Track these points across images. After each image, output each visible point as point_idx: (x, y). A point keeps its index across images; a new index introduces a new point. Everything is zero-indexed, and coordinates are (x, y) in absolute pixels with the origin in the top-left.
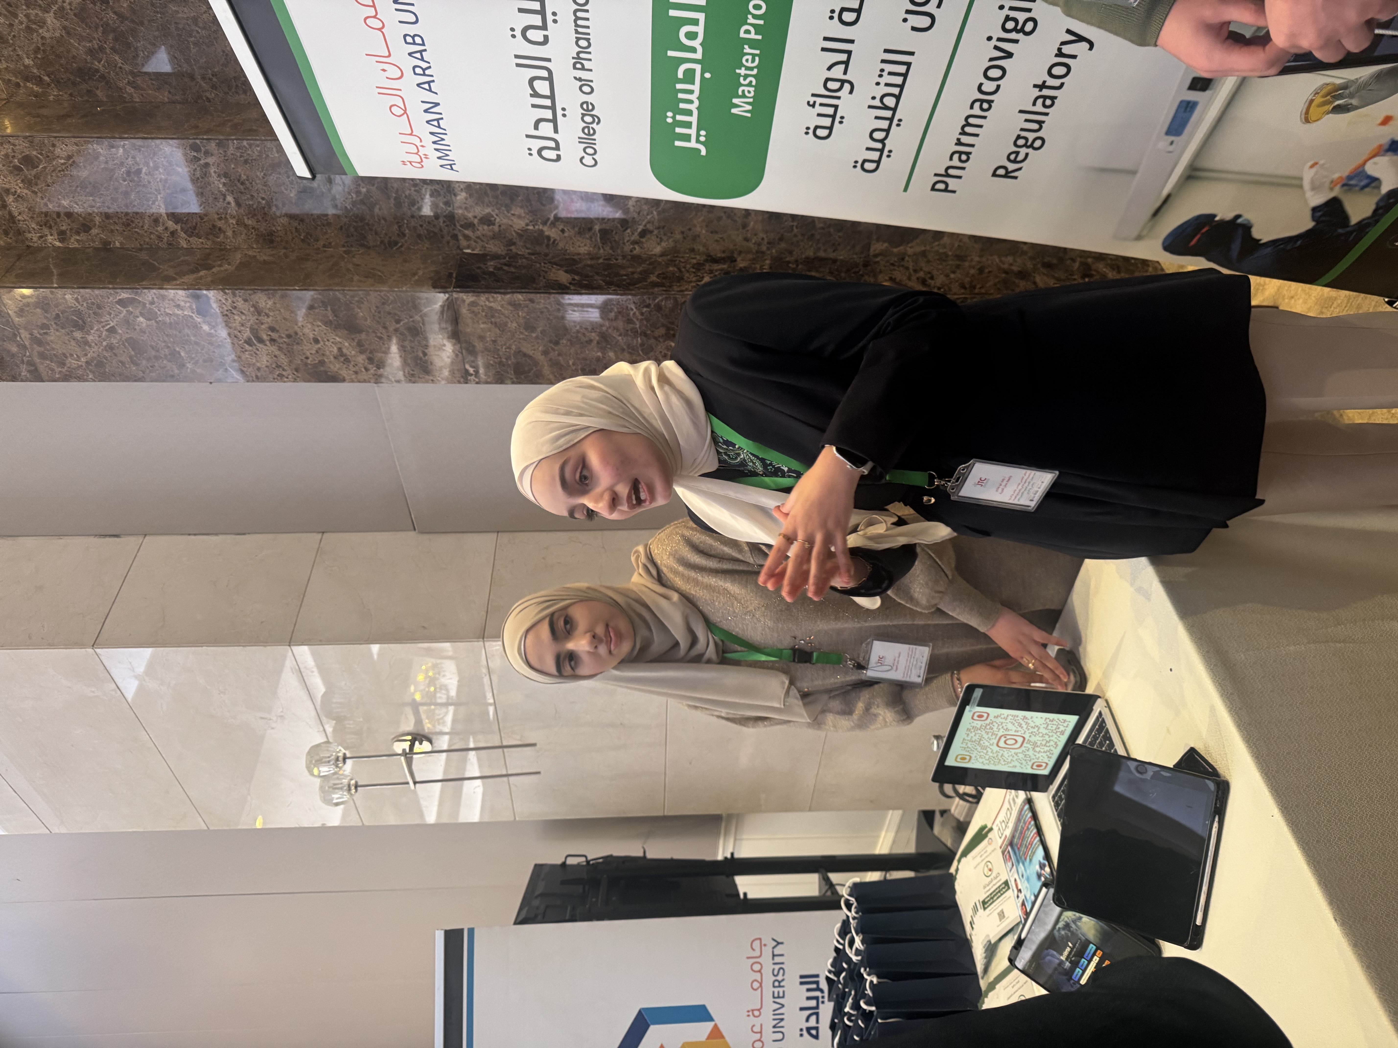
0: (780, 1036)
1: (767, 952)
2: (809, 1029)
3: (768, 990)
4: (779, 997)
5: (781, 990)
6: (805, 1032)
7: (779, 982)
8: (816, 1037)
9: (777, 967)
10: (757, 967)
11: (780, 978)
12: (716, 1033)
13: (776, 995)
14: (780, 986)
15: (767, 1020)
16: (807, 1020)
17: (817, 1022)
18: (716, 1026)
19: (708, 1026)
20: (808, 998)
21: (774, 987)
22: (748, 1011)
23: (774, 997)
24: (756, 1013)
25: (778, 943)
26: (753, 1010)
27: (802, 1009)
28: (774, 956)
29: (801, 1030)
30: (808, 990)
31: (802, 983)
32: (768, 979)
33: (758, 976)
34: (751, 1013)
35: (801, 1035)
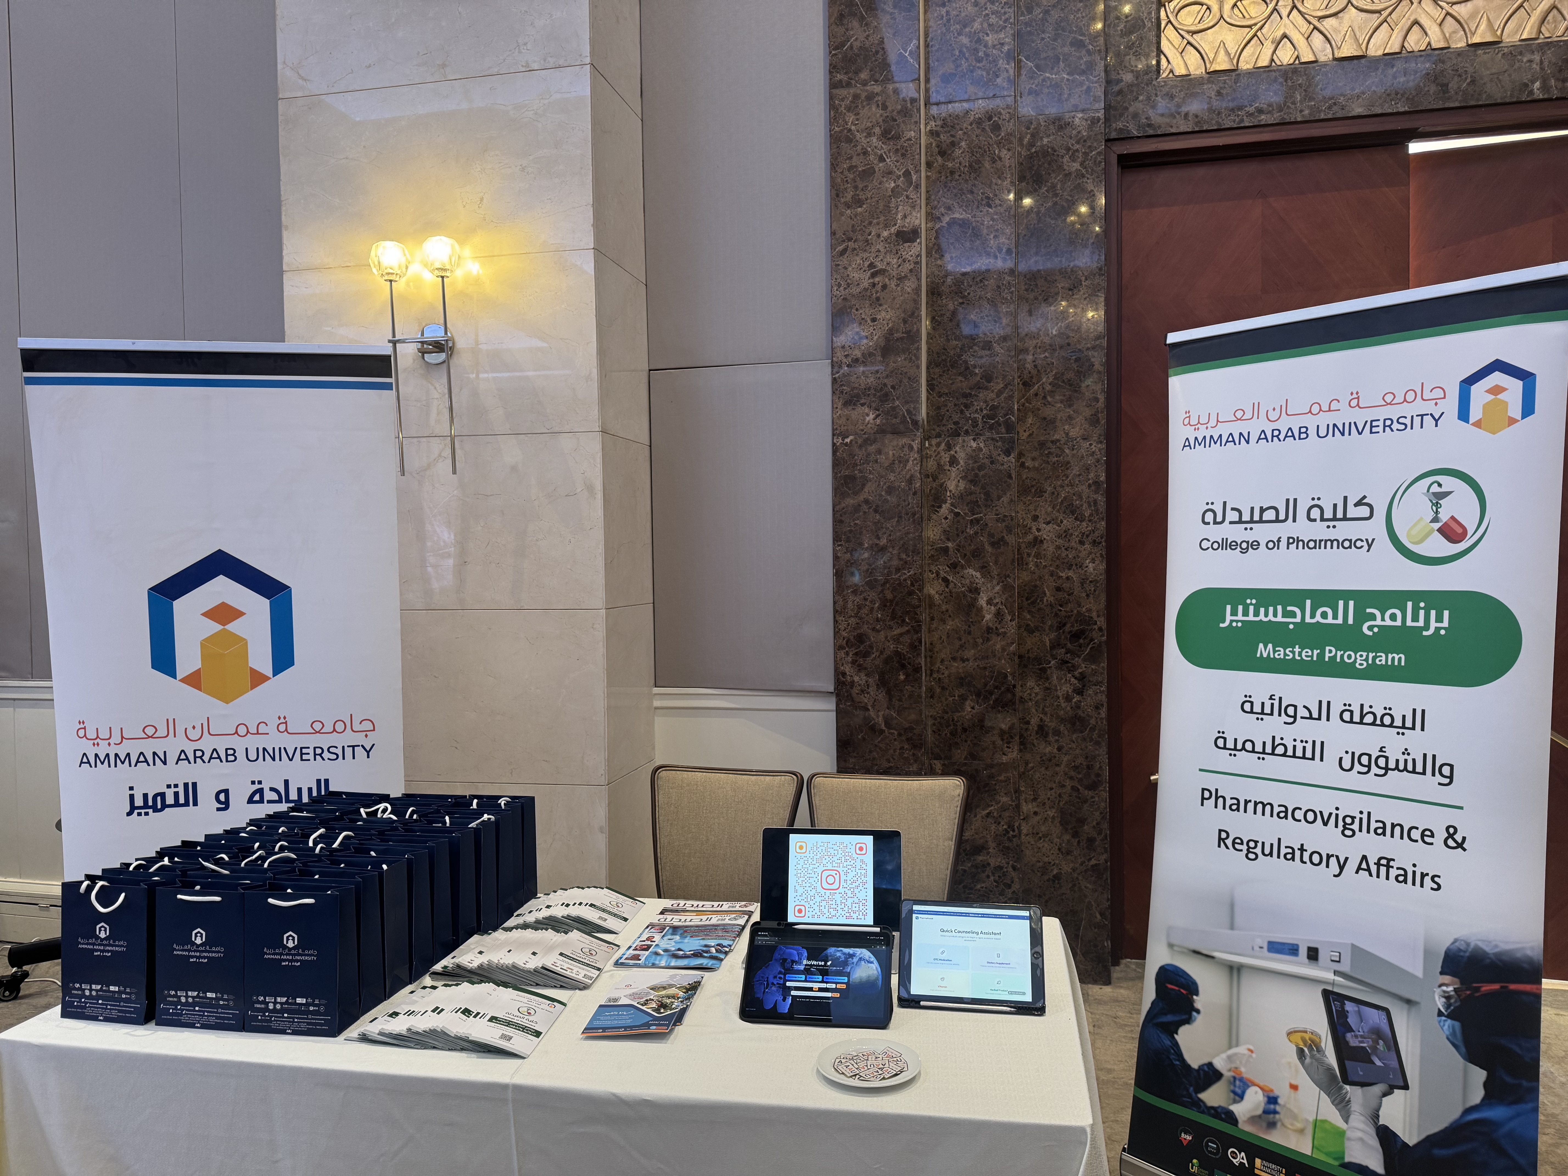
0: (253, 756)
1: (359, 739)
2: (261, 791)
3: (312, 741)
4: (302, 754)
5: (311, 756)
6: (257, 786)
7: (320, 755)
8: (250, 801)
9: (339, 751)
10: (340, 727)
11: (326, 755)
12: (258, 679)
13: (304, 751)
14: (315, 755)
15: (274, 741)
16: (272, 789)
17: (269, 802)
18: (268, 678)
19: (266, 668)
20: (300, 790)
21: (315, 748)
22: (285, 718)
23: (301, 748)
24: (282, 728)
25: (368, 752)
26: (286, 723)
27: (286, 782)
28: (353, 747)
29: (260, 782)
30: (310, 790)
31: (319, 781)
32: (324, 741)
33: (328, 728)
34: (282, 720)
35: (253, 783)
